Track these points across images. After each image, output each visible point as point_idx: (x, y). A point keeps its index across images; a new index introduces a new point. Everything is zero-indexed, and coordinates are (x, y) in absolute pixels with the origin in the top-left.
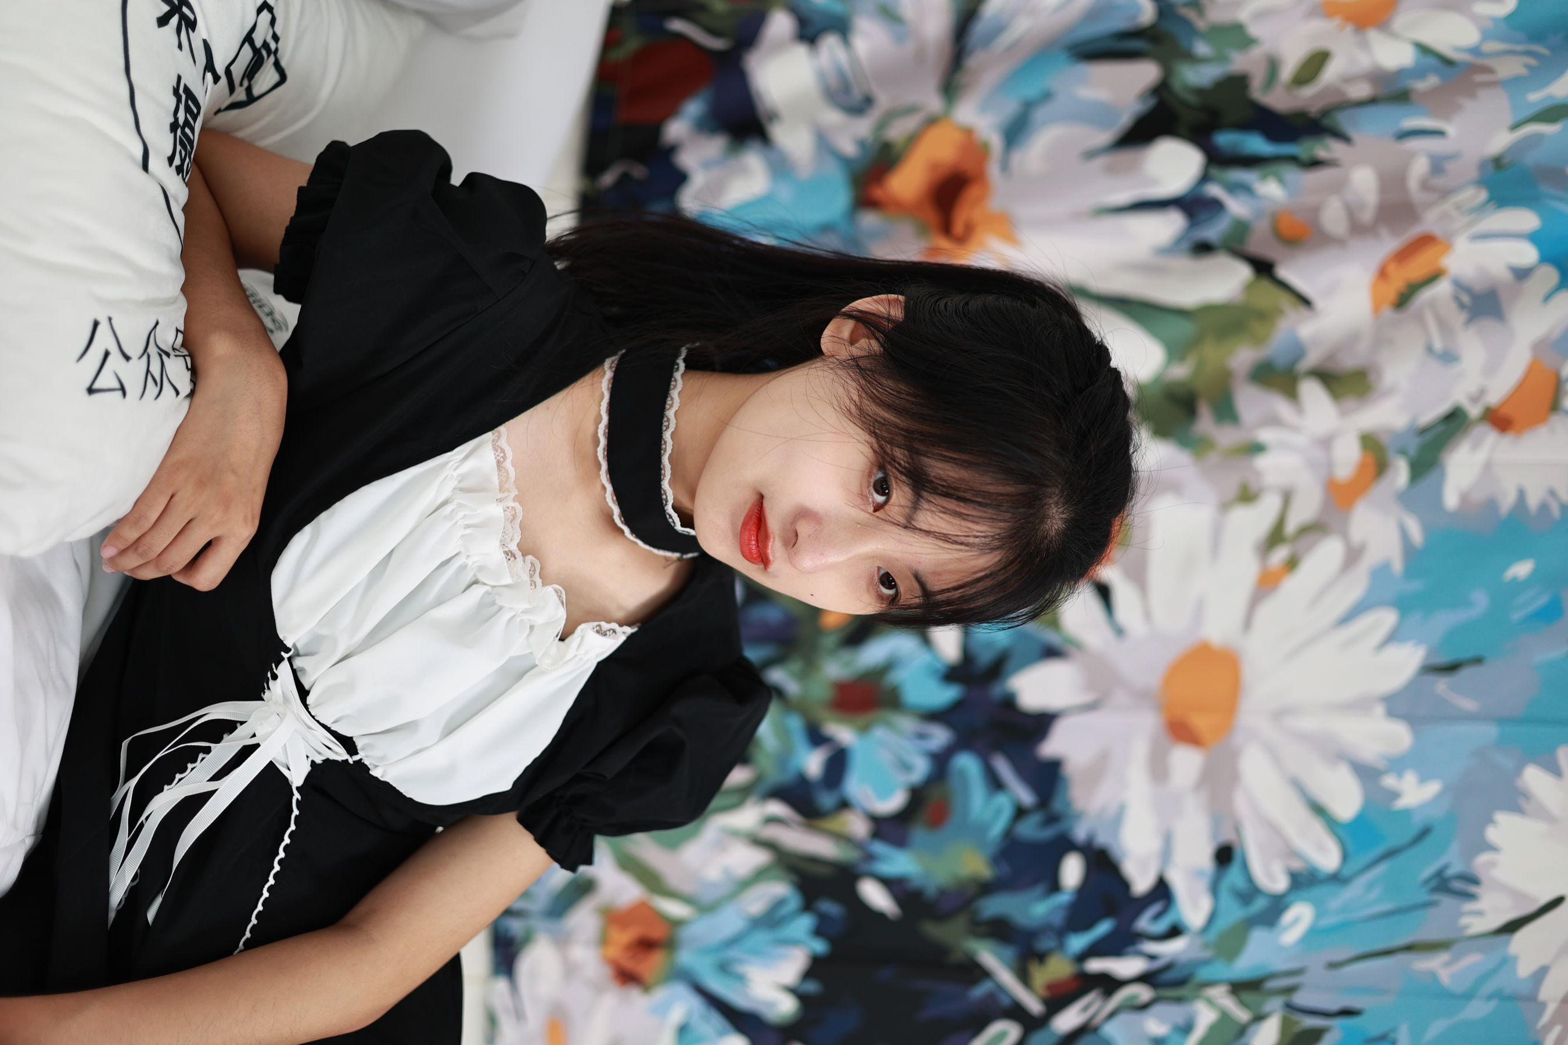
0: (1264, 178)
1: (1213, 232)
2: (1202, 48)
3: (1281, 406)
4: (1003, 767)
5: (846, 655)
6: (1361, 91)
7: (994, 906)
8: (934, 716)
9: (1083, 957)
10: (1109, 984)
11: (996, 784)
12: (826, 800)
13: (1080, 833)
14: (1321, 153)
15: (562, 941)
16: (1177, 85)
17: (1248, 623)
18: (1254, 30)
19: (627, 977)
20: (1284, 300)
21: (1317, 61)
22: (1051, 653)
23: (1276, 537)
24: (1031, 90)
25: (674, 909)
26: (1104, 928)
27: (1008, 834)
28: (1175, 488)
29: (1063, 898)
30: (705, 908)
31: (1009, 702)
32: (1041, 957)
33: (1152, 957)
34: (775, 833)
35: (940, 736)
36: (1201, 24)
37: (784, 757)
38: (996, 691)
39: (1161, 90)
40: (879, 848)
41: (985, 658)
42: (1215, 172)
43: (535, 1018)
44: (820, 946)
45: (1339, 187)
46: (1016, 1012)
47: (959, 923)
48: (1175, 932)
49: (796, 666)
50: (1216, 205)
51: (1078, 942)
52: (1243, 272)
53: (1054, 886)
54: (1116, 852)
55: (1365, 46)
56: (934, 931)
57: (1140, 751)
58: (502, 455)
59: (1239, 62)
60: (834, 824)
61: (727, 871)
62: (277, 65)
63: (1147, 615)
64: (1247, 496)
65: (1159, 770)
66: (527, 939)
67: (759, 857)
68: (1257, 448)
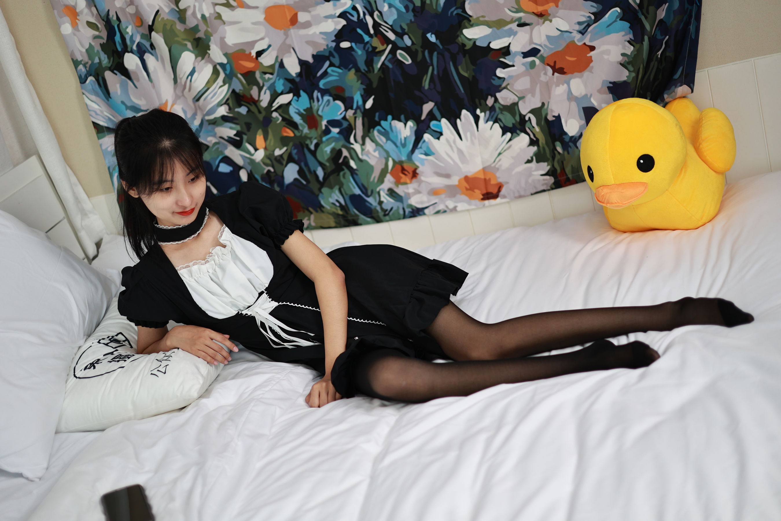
0: (128, 33)
1: (148, 45)
2: (97, 60)
3: (189, 13)
4: (319, 74)
5: (300, 128)
6: (94, 9)
7: (363, 67)
8: (311, 98)
9: (371, 36)
10: (376, 25)
11: (325, 73)
12: (345, 124)
13: (334, 44)
14: (115, 18)
15: (408, 196)
16: (109, 65)
17: (257, 8)
18: (87, 46)
19: (415, 174)
20: (159, 19)
21: (90, 24)
22: (282, 65)
23: (227, 5)
24: (123, 107)
25: (390, 164)
26: (359, 31)
27: (339, 67)
28: (222, 40)
29: (353, 45)
30: (388, 155)
31: (299, 75)
32: (374, 48)
33: (364, 14)
34: (359, 138)
35: (316, 94)
36: (90, 62)
37: (336, 140)
38: (298, 80)
39: (112, 70)
40: (355, 106)
41: (289, 85)
42: (129, 49)
43: (434, 200)
44: (390, 117)
45: (123, 10)
46: (393, 52)
47: (370, 75)
48: (354, 8)
49: (308, 142)
50: (138, 45)
51: (366, 38)
52: (153, 33)
53: (351, 48)
54: (336, 32)
55: (82, 12)
56: (375, 84)
57: (302, 32)
58: (182, 268)
59: (97, 48)
60: (352, 121)
61: (375, 151)
62: (117, 335)
63: (262, 39)
64: (219, 16)
65: (307, 25)
66: (410, 206)
67: (368, 141)
68: (203, 16)
